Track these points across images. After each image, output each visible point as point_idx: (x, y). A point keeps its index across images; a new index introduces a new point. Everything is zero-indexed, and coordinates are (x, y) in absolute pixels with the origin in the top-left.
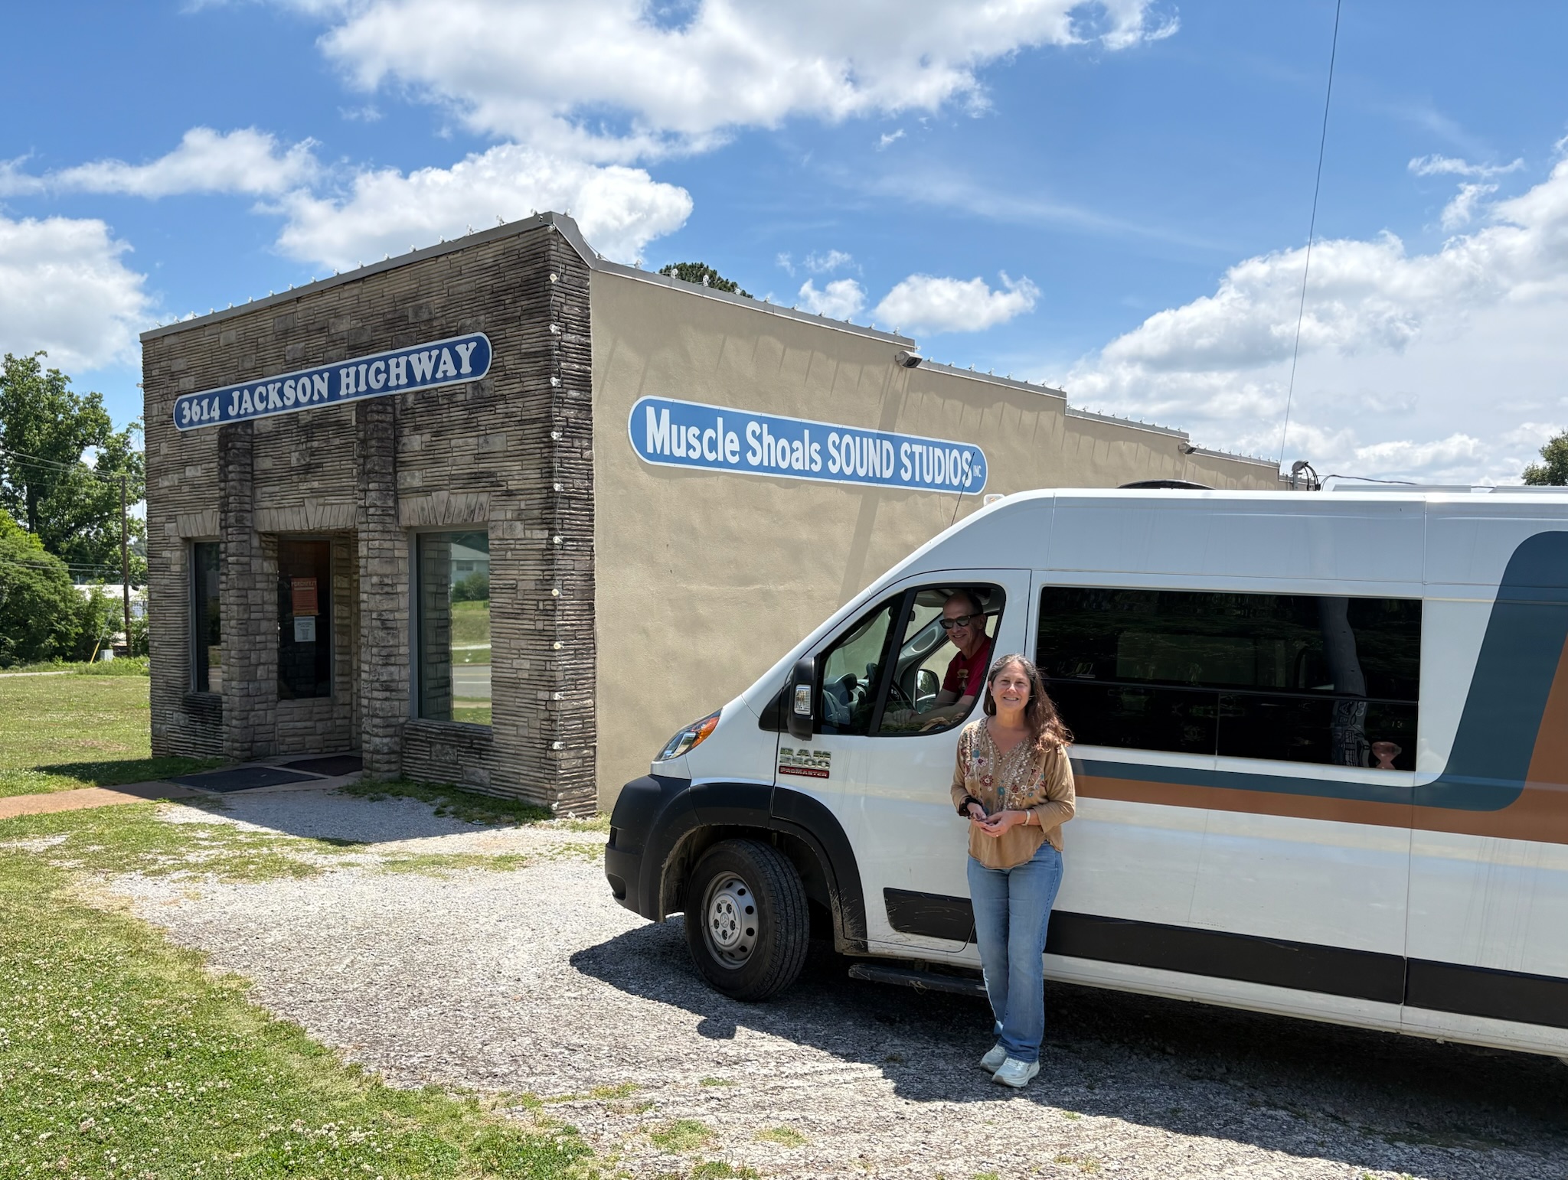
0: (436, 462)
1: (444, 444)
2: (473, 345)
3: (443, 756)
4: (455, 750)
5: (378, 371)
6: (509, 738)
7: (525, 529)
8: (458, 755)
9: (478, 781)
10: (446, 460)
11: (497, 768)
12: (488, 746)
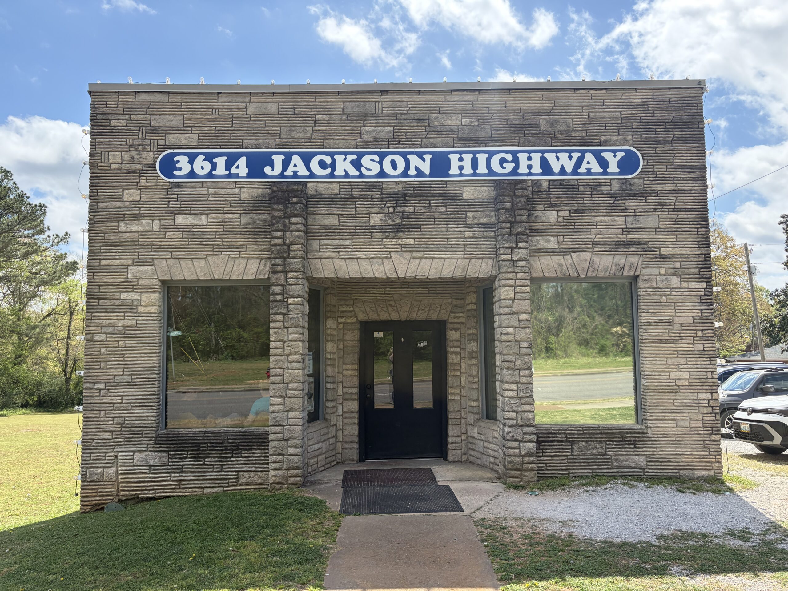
0: (576, 231)
1: (587, 220)
2: (620, 155)
3: (589, 450)
4: (604, 445)
5: (503, 161)
6: (669, 429)
7: (681, 281)
8: (606, 448)
9: (633, 465)
10: (590, 230)
11: (655, 453)
12: (643, 437)
